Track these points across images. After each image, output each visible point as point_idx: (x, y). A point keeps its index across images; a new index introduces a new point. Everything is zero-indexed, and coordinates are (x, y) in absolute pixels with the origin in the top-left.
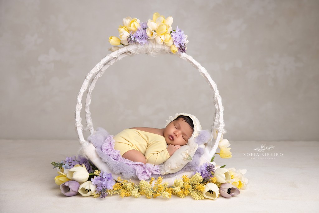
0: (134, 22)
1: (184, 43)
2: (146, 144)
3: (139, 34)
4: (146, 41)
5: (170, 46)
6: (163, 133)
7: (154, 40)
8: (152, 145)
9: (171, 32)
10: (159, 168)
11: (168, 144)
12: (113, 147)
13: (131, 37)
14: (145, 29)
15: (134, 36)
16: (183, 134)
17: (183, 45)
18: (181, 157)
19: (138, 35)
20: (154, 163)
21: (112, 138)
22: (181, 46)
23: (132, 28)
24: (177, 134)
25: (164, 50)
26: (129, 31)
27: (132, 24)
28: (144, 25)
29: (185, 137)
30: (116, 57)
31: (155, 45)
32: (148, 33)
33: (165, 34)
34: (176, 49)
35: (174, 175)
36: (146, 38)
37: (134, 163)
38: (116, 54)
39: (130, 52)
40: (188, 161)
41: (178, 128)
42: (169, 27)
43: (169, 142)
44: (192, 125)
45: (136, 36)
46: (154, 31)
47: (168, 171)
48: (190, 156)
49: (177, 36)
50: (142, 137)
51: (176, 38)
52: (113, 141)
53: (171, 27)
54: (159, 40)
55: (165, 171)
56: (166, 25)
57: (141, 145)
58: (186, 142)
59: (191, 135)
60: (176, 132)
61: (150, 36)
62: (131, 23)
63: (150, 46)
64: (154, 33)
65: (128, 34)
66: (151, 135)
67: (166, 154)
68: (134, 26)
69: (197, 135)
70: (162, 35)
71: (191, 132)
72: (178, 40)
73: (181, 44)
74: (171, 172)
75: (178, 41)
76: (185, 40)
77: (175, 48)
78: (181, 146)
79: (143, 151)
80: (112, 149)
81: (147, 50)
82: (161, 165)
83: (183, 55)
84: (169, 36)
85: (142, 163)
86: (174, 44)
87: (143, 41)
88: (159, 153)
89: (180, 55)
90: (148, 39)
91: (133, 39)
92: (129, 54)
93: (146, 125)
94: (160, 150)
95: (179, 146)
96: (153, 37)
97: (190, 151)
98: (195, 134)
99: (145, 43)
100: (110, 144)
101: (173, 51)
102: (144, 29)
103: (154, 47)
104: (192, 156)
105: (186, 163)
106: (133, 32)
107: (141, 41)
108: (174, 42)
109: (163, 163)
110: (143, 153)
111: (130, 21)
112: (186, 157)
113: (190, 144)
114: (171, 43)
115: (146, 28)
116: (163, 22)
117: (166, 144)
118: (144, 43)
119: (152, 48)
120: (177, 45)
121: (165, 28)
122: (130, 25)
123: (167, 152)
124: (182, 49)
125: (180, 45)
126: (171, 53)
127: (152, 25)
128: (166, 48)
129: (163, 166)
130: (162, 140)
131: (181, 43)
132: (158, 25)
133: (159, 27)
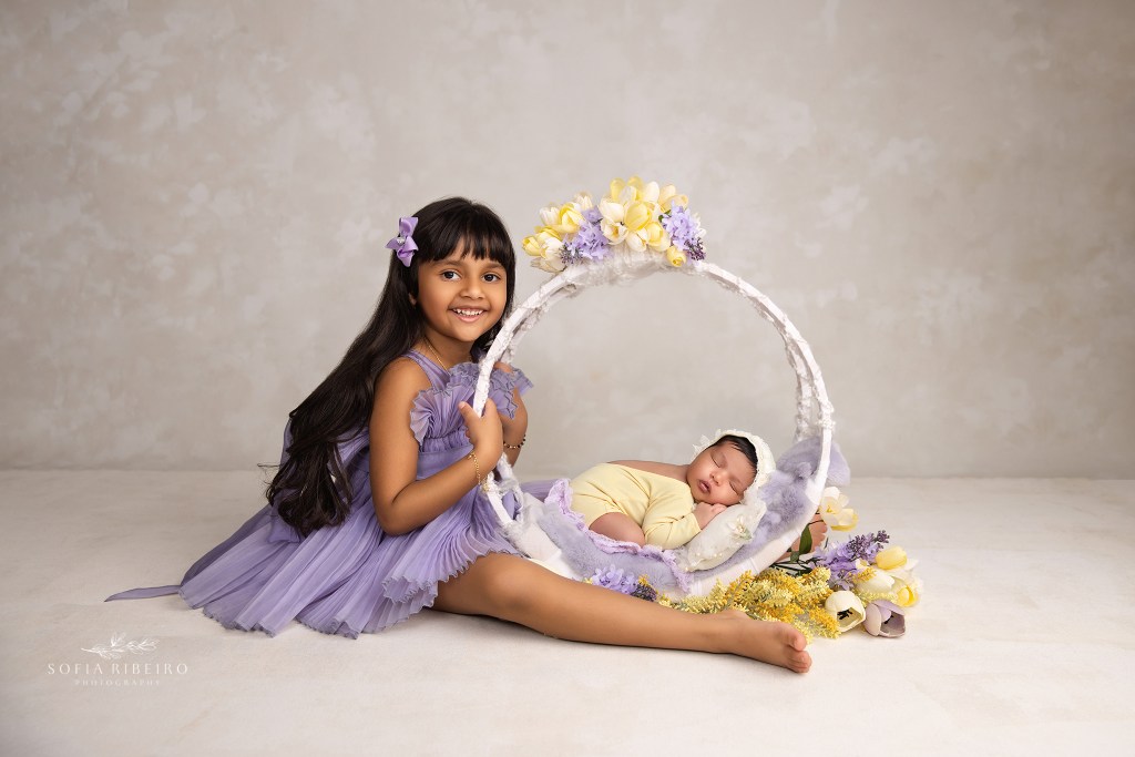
0: (568, 212)
1: (696, 237)
2: (645, 500)
3: (585, 238)
4: (606, 251)
5: (666, 252)
6: (687, 474)
7: (625, 245)
8: (660, 501)
9: (661, 217)
10: (674, 557)
11: (696, 501)
12: (569, 505)
13: (569, 249)
14: (597, 222)
15: (575, 245)
16: (732, 479)
17: (694, 243)
18: (727, 532)
19: (584, 241)
20: (664, 545)
21: (567, 485)
22: (691, 246)
23: (566, 227)
24: (718, 477)
25: (653, 263)
26: (560, 235)
27: (565, 218)
28: (592, 214)
29: (735, 484)
30: (538, 306)
31: (630, 255)
32: (607, 232)
33: (646, 225)
34: (682, 256)
35: (709, 573)
36: (605, 244)
37: (616, 544)
38: (538, 299)
39: (573, 286)
40: (743, 542)
41: (723, 465)
42: (653, 207)
43: (700, 496)
44: (753, 459)
45: (579, 244)
46: (619, 224)
47: (695, 565)
48: (747, 531)
49: (678, 224)
50: (636, 482)
51: (675, 229)
52: (569, 492)
53: (658, 207)
54: (635, 242)
55: (689, 564)
56: (645, 203)
57: (633, 502)
58: (739, 497)
59: (751, 482)
60: (716, 473)
61: (612, 238)
62: (561, 216)
63: (617, 261)
64: (622, 229)
65: (559, 244)
66: (658, 480)
67: (692, 524)
68: (570, 220)
69: (765, 481)
70: (641, 228)
71: (752, 475)
72: (681, 233)
73: (691, 242)
74: (702, 568)
75: (681, 236)
76: (698, 228)
77: (678, 254)
78: (728, 506)
79: (637, 517)
80: (565, 510)
81: (611, 271)
82: (681, 551)
83: (700, 265)
84: (657, 228)
85: (636, 545)
86: (672, 244)
87: (599, 253)
88: (675, 523)
89: (692, 268)
90: (609, 246)
91: (573, 253)
92: (572, 290)
93: (647, 455)
94: (677, 515)
95: (722, 507)
96: (621, 239)
97: (747, 520)
98: (760, 480)
99: (605, 256)
100: (563, 497)
101: (674, 261)
102: (594, 223)
103: (627, 262)
104: (752, 530)
105: (738, 545)
106: (571, 235)
107: (594, 254)
108: (672, 240)
109: (684, 545)
110: (639, 521)
111: (558, 212)
112: (737, 532)
113: (749, 503)
114: (665, 244)
115: (599, 221)
116: (637, 198)
117: (692, 501)
118: (601, 257)
119: (624, 265)
120: (680, 246)
121: (643, 210)
122: (559, 221)
123: (693, 518)
124: (696, 252)
125: (687, 243)
126: (670, 267)
127: (612, 211)
128: (658, 259)
129: (683, 551)
130: (683, 491)
131: (690, 237)
132: (627, 207)
133: (630, 211)
